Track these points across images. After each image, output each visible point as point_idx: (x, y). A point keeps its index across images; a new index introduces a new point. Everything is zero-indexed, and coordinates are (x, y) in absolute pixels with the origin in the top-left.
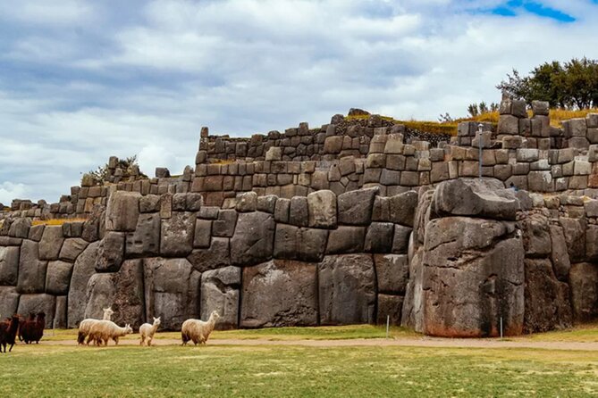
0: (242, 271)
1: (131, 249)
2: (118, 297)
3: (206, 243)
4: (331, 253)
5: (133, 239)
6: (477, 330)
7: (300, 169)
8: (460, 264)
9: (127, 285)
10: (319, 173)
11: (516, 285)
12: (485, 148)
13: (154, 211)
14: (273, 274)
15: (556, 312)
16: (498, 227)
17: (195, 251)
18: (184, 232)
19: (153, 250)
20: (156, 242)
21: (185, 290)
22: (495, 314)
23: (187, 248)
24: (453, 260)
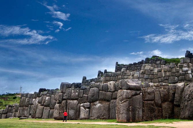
0: (90, 104)
1: (64, 98)
2: (60, 110)
3: (82, 96)
4: (113, 99)
5: (65, 95)
6: (125, 121)
7: (131, 74)
8: (122, 103)
9: (63, 107)
10: (136, 75)
11: (139, 108)
12: (173, 68)
13: (70, 88)
14: (98, 105)
15: (155, 116)
16: (134, 92)
17: (79, 98)
18: (77, 93)
19: (69, 98)
20: (70, 96)
21: (76, 109)
22: (131, 116)
23: (77, 98)
24: (121, 101)
